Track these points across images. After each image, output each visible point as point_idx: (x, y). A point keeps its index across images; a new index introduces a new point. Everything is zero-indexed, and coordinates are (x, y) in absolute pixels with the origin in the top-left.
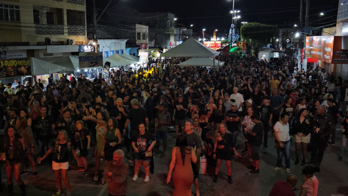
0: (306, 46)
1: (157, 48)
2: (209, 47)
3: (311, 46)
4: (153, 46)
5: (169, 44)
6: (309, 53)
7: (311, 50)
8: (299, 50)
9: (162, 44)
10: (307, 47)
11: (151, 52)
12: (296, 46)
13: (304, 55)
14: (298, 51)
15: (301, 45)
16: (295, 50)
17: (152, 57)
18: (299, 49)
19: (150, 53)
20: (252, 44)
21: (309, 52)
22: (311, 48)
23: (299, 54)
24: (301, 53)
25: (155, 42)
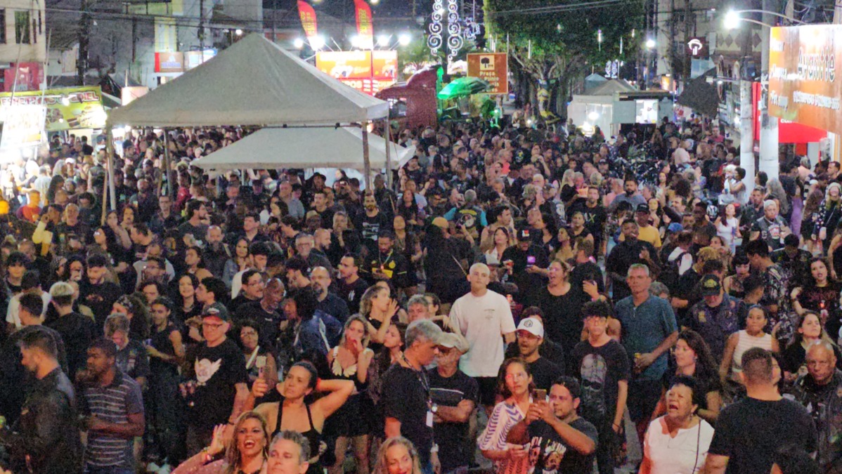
0: (771, 69)
1: (91, 81)
2: (343, 78)
3: (790, 71)
4: (72, 72)
5: (152, 66)
6: (783, 101)
7: (791, 88)
8: (742, 89)
9: (114, 65)
10: (776, 73)
11: (57, 101)
12: (728, 72)
13: (764, 109)
14: (738, 94)
15: (751, 64)
16: (726, 87)
17: (67, 126)
18: (743, 82)
19: (56, 106)
20: (538, 62)
21: (786, 99)
22: (793, 77)
23: (745, 107)
24: (751, 101)
25: (83, 54)
